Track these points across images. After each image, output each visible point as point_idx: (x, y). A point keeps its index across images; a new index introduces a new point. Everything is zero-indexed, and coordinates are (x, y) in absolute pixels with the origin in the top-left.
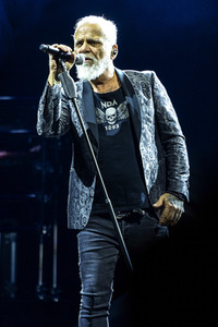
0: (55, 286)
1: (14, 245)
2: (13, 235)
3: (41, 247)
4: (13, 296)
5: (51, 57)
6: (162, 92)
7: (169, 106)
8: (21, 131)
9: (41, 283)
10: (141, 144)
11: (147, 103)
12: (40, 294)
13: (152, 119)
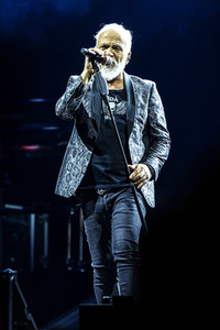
0: (81, 258)
1: (46, 225)
2: (45, 216)
3: (70, 226)
4: (45, 267)
5: (87, 58)
6: (158, 101)
7: (161, 114)
8: (52, 128)
9: (69, 256)
10: (130, 139)
11: (142, 107)
12: (69, 265)
13: (144, 121)
